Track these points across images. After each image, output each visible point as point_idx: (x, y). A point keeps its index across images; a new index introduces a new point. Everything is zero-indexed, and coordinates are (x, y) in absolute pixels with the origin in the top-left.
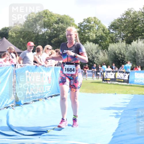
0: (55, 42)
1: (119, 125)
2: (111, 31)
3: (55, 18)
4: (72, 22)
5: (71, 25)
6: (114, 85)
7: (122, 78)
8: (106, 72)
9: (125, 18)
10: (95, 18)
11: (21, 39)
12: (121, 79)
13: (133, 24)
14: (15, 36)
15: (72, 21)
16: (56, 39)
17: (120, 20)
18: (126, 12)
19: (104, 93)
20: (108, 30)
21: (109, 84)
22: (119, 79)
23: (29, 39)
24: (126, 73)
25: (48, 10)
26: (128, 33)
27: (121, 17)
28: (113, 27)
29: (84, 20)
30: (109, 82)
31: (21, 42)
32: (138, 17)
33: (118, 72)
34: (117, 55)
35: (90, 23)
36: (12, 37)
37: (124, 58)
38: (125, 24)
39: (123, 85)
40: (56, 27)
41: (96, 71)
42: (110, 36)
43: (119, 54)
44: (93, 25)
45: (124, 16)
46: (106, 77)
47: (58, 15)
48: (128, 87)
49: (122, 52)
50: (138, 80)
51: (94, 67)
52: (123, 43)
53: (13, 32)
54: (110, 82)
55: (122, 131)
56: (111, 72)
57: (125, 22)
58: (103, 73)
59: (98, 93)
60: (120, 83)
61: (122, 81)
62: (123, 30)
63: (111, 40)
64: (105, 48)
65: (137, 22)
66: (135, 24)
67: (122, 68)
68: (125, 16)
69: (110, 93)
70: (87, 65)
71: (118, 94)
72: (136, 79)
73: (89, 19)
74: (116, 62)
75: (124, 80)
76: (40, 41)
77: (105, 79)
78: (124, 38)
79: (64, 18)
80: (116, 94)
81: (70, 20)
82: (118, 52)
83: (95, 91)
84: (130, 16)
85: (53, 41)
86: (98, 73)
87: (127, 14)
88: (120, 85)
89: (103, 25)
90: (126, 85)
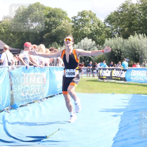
0: (47, 37)
1: (119, 129)
2: (107, 25)
3: (46, 11)
4: (65, 16)
5: (64, 19)
6: (111, 84)
7: (119, 76)
8: (102, 69)
9: (121, 11)
10: (90, 11)
11: (11, 34)
12: (117, 77)
13: (131, 18)
14: (4, 32)
15: (65, 14)
16: (48, 34)
17: (116, 13)
18: (122, 4)
19: (101, 93)
20: (103, 24)
21: (106, 82)
22: (115, 77)
23: (20, 34)
24: (122, 71)
25: (40, 3)
26: (125, 27)
27: (118, 10)
28: (109, 21)
29: (78, 13)
30: (105, 81)
31: (11, 37)
32: (136, 10)
33: (115, 69)
34: (113, 51)
35: (84, 16)
36: (1, 33)
37: (121, 54)
38: (121, 18)
39: (120, 83)
40: (48, 21)
41: (92, 69)
42: (105, 30)
43: (116, 50)
44: (88, 19)
45: (120, 9)
46: (102, 75)
47: (50, 8)
48: (126, 86)
49: (119, 47)
50: (135, 78)
51: (90, 64)
52: (119, 38)
53: (2, 27)
54: (107, 80)
55: (122, 136)
56: (107, 69)
57: (121, 15)
58: (99, 71)
59: (95, 93)
60: (117, 81)
61: (119, 79)
62: (119, 24)
63: (107, 34)
64: (101, 43)
65: (134, 15)
66: (132, 17)
67: (119, 65)
68: (122, 8)
69: (108, 93)
70: (83, 62)
71: (116, 93)
72: (132, 77)
73: (84, 12)
74: (113, 59)
75: (121, 78)
76: (31, 36)
77: (101, 77)
78: (120, 33)
79: (56, 12)
80: (113, 94)
81: (63, 14)
82: (114, 48)
83: (91, 90)
84: (128, 9)
85: (45, 37)
86: (94, 71)
87: (124, 6)
88: (118, 83)
89: (98, 18)
90: (124, 84)
